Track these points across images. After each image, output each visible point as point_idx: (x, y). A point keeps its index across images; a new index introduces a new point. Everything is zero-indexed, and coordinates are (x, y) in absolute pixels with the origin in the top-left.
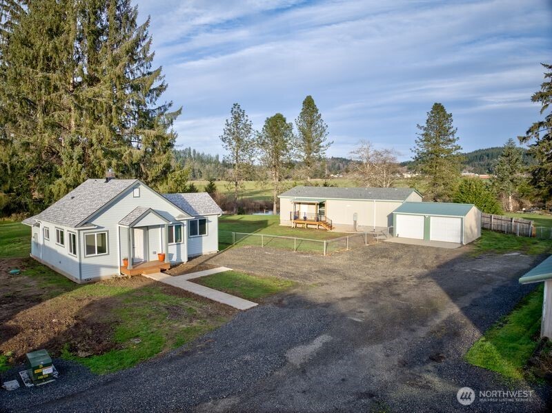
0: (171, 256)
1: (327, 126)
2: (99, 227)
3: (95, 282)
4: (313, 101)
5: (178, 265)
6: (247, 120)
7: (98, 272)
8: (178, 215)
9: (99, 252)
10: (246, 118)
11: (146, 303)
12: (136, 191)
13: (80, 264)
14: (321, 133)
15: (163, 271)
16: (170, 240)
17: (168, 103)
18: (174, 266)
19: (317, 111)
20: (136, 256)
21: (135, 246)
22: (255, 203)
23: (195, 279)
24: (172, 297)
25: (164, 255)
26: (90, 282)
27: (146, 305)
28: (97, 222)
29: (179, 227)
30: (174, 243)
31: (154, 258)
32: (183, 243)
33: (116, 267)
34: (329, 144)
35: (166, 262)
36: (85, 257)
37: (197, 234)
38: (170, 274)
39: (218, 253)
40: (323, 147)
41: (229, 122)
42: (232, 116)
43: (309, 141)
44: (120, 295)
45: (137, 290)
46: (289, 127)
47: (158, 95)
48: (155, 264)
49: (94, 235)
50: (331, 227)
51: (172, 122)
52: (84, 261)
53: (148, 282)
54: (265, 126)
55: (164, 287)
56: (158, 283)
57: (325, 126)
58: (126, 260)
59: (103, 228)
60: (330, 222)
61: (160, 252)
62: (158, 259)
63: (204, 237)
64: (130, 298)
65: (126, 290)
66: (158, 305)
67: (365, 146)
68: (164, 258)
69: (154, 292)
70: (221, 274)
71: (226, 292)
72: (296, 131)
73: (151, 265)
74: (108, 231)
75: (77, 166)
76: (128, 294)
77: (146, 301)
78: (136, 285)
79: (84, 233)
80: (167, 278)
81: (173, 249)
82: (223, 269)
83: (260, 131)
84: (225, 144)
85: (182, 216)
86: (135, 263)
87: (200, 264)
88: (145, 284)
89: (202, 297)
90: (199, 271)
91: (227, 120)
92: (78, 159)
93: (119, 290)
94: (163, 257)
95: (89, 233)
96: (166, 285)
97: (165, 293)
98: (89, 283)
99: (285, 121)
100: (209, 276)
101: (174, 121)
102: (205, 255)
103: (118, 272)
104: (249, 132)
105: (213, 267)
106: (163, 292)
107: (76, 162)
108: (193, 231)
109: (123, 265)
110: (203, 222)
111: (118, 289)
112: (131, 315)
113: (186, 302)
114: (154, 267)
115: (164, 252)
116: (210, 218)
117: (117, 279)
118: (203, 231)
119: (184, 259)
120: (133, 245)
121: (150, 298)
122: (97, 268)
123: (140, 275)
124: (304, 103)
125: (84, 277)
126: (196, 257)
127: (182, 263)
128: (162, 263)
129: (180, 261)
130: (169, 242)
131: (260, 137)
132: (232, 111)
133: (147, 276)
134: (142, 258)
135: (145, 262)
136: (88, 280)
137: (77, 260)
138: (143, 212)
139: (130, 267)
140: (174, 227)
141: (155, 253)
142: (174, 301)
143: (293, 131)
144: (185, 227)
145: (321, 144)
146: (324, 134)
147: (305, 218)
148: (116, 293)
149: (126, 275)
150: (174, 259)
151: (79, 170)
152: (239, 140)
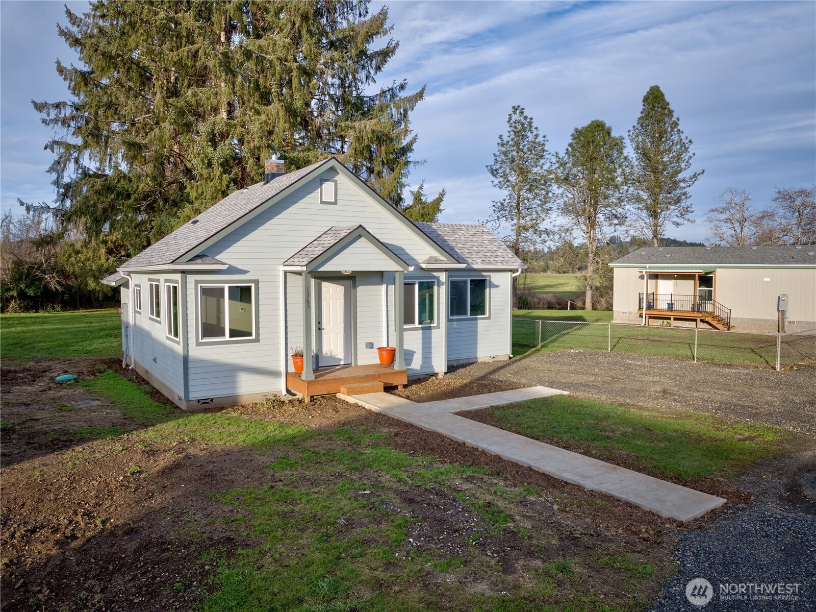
0: (408, 356)
1: (690, 141)
2: (232, 270)
3: (221, 409)
4: (663, 95)
5: (426, 379)
6: (537, 136)
7: (233, 382)
8: (426, 257)
9: (233, 333)
10: (535, 132)
11: (341, 475)
12: (328, 187)
13: (186, 359)
14: (679, 155)
15: (389, 389)
16: (408, 318)
17: (398, 83)
18: (415, 380)
19: (671, 113)
20: (326, 350)
21: (324, 324)
22: (540, 299)
23: (477, 411)
24: (422, 460)
25: (393, 351)
26: (209, 406)
27: (340, 482)
28: (229, 256)
29: (427, 287)
30: (417, 325)
31: (368, 358)
32: (438, 327)
33: (276, 374)
34: (695, 177)
35: (397, 366)
36: (198, 344)
37: (465, 313)
38: (408, 398)
39: (511, 361)
40: (684, 181)
41: (506, 139)
42: (509, 129)
43: (655, 171)
44: (270, 444)
45: (321, 433)
46: (618, 145)
47: (378, 68)
48: (371, 372)
49: (222, 289)
50: (727, 325)
51: (405, 115)
52: (195, 352)
53: (352, 414)
54: (570, 145)
55: (393, 430)
56: (379, 419)
57: (686, 141)
58: (298, 356)
59: (244, 272)
60: (724, 316)
61: (385, 345)
62: (378, 362)
63: (482, 324)
64: (294, 456)
65: (290, 431)
66: (377, 485)
67: (737, 199)
68: (392, 361)
69: (366, 440)
70: (545, 402)
71: (586, 453)
72: (630, 151)
73: (360, 373)
74: (257, 282)
75: (221, 179)
76: (293, 442)
77: (340, 468)
78: (319, 420)
79: (197, 282)
80: (400, 406)
81: (413, 340)
82: (543, 391)
83: (562, 154)
84: (496, 181)
85: (436, 261)
86: (321, 366)
87: (478, 379)
88: (343, 418)
89: (515, 465)
90: (478, 392)
91: (500, 137)
92: (222, 165)
93: (271, 430)
94: (390, 355)
95: (210, 281)
96: (398, 423)
97: (397, 446)
98: (206, 411)
99: (609, 133)
100: (511, 406)
101: (409, 112)
102: (484, 363)
103: (280, 386)
104: (542, 157)
105: (513, 386)
106: (390, 441)
107: (217, 171)
108: (456, 306)
109: (292, 369)
110: (480, 285)
111: (271, 428)
112: (284, 515)
113: (468, 479)
114: (368, 378)
115: (393, 344)
116: (495, 278)
117: (277, 403)
118: (479, 308)
119: (439, 365)
120: (319, 322)
121: (355, 460)
122: (231, 371)
123: (332, 397)
124: (646, 100)
125: (195, 395)
126: (463, 366)
127: (435, 375)
128: (388, 370)
129: (428, 371)
130: (406, 322)
131: (563, 164)
132: (510, 118)
133: (351, 400)
134: (341, 355)
135: (347, 366)
136: (205, 401)
137: (179, 349)
138: (343, 235)
139: (307, 374)
140: (417, 287)
141: (370, 345)
142: (429, 474)
143: (625, 152)
144: (443, 289)
145: (680, 176)
146: (685, 156)
147: (671, 306)
148: (261, 437)
149: (299, 396)
150: (416, 364)
151: (224, 188)
152: (523, 172)
